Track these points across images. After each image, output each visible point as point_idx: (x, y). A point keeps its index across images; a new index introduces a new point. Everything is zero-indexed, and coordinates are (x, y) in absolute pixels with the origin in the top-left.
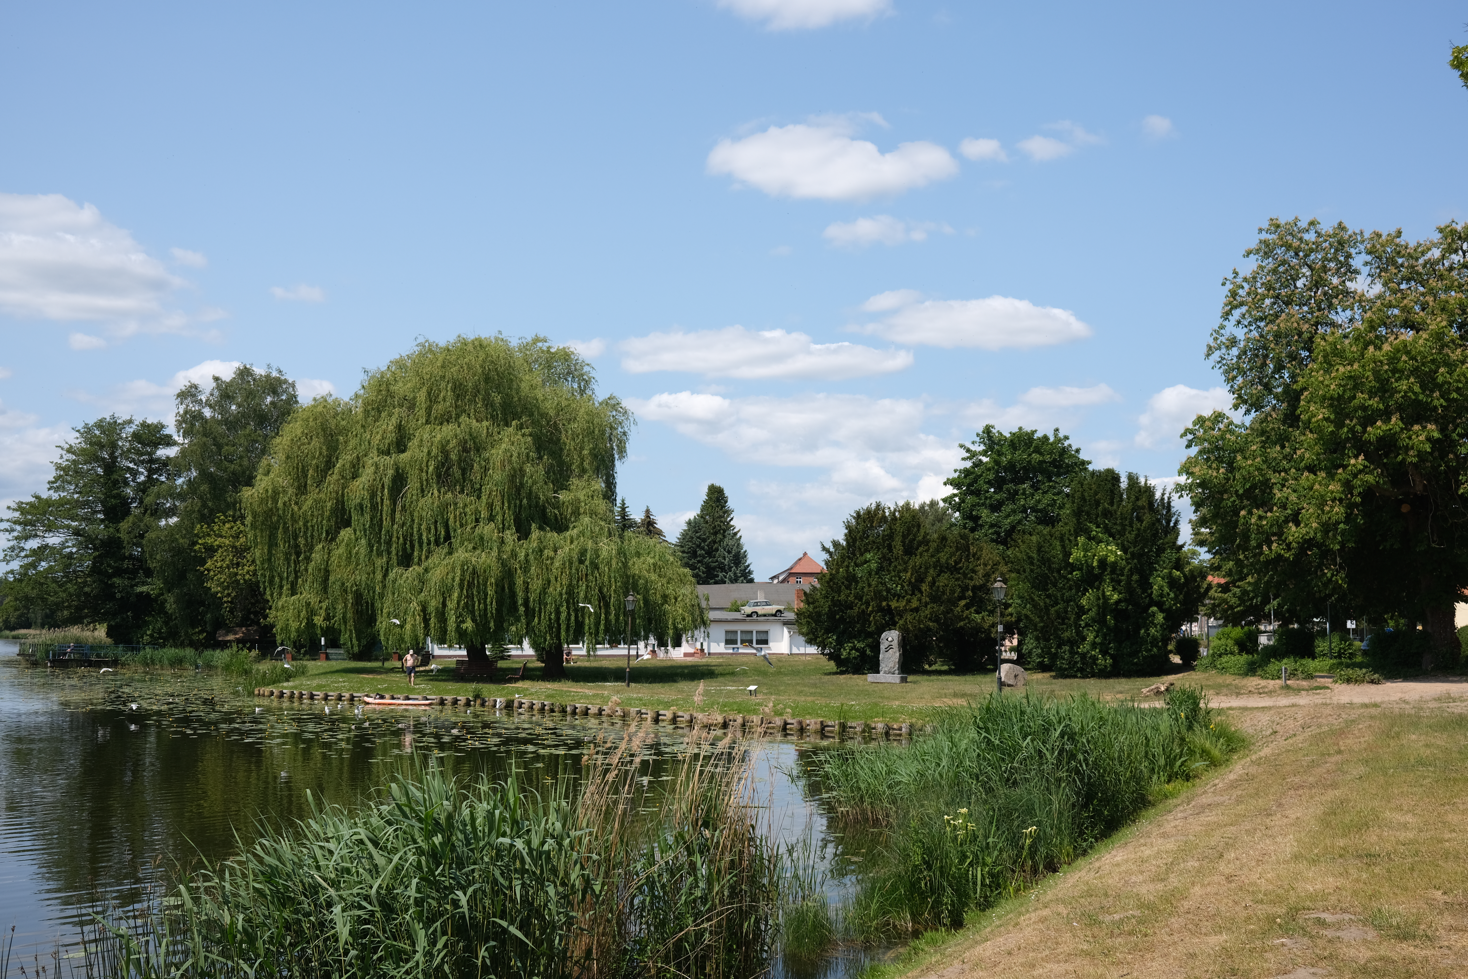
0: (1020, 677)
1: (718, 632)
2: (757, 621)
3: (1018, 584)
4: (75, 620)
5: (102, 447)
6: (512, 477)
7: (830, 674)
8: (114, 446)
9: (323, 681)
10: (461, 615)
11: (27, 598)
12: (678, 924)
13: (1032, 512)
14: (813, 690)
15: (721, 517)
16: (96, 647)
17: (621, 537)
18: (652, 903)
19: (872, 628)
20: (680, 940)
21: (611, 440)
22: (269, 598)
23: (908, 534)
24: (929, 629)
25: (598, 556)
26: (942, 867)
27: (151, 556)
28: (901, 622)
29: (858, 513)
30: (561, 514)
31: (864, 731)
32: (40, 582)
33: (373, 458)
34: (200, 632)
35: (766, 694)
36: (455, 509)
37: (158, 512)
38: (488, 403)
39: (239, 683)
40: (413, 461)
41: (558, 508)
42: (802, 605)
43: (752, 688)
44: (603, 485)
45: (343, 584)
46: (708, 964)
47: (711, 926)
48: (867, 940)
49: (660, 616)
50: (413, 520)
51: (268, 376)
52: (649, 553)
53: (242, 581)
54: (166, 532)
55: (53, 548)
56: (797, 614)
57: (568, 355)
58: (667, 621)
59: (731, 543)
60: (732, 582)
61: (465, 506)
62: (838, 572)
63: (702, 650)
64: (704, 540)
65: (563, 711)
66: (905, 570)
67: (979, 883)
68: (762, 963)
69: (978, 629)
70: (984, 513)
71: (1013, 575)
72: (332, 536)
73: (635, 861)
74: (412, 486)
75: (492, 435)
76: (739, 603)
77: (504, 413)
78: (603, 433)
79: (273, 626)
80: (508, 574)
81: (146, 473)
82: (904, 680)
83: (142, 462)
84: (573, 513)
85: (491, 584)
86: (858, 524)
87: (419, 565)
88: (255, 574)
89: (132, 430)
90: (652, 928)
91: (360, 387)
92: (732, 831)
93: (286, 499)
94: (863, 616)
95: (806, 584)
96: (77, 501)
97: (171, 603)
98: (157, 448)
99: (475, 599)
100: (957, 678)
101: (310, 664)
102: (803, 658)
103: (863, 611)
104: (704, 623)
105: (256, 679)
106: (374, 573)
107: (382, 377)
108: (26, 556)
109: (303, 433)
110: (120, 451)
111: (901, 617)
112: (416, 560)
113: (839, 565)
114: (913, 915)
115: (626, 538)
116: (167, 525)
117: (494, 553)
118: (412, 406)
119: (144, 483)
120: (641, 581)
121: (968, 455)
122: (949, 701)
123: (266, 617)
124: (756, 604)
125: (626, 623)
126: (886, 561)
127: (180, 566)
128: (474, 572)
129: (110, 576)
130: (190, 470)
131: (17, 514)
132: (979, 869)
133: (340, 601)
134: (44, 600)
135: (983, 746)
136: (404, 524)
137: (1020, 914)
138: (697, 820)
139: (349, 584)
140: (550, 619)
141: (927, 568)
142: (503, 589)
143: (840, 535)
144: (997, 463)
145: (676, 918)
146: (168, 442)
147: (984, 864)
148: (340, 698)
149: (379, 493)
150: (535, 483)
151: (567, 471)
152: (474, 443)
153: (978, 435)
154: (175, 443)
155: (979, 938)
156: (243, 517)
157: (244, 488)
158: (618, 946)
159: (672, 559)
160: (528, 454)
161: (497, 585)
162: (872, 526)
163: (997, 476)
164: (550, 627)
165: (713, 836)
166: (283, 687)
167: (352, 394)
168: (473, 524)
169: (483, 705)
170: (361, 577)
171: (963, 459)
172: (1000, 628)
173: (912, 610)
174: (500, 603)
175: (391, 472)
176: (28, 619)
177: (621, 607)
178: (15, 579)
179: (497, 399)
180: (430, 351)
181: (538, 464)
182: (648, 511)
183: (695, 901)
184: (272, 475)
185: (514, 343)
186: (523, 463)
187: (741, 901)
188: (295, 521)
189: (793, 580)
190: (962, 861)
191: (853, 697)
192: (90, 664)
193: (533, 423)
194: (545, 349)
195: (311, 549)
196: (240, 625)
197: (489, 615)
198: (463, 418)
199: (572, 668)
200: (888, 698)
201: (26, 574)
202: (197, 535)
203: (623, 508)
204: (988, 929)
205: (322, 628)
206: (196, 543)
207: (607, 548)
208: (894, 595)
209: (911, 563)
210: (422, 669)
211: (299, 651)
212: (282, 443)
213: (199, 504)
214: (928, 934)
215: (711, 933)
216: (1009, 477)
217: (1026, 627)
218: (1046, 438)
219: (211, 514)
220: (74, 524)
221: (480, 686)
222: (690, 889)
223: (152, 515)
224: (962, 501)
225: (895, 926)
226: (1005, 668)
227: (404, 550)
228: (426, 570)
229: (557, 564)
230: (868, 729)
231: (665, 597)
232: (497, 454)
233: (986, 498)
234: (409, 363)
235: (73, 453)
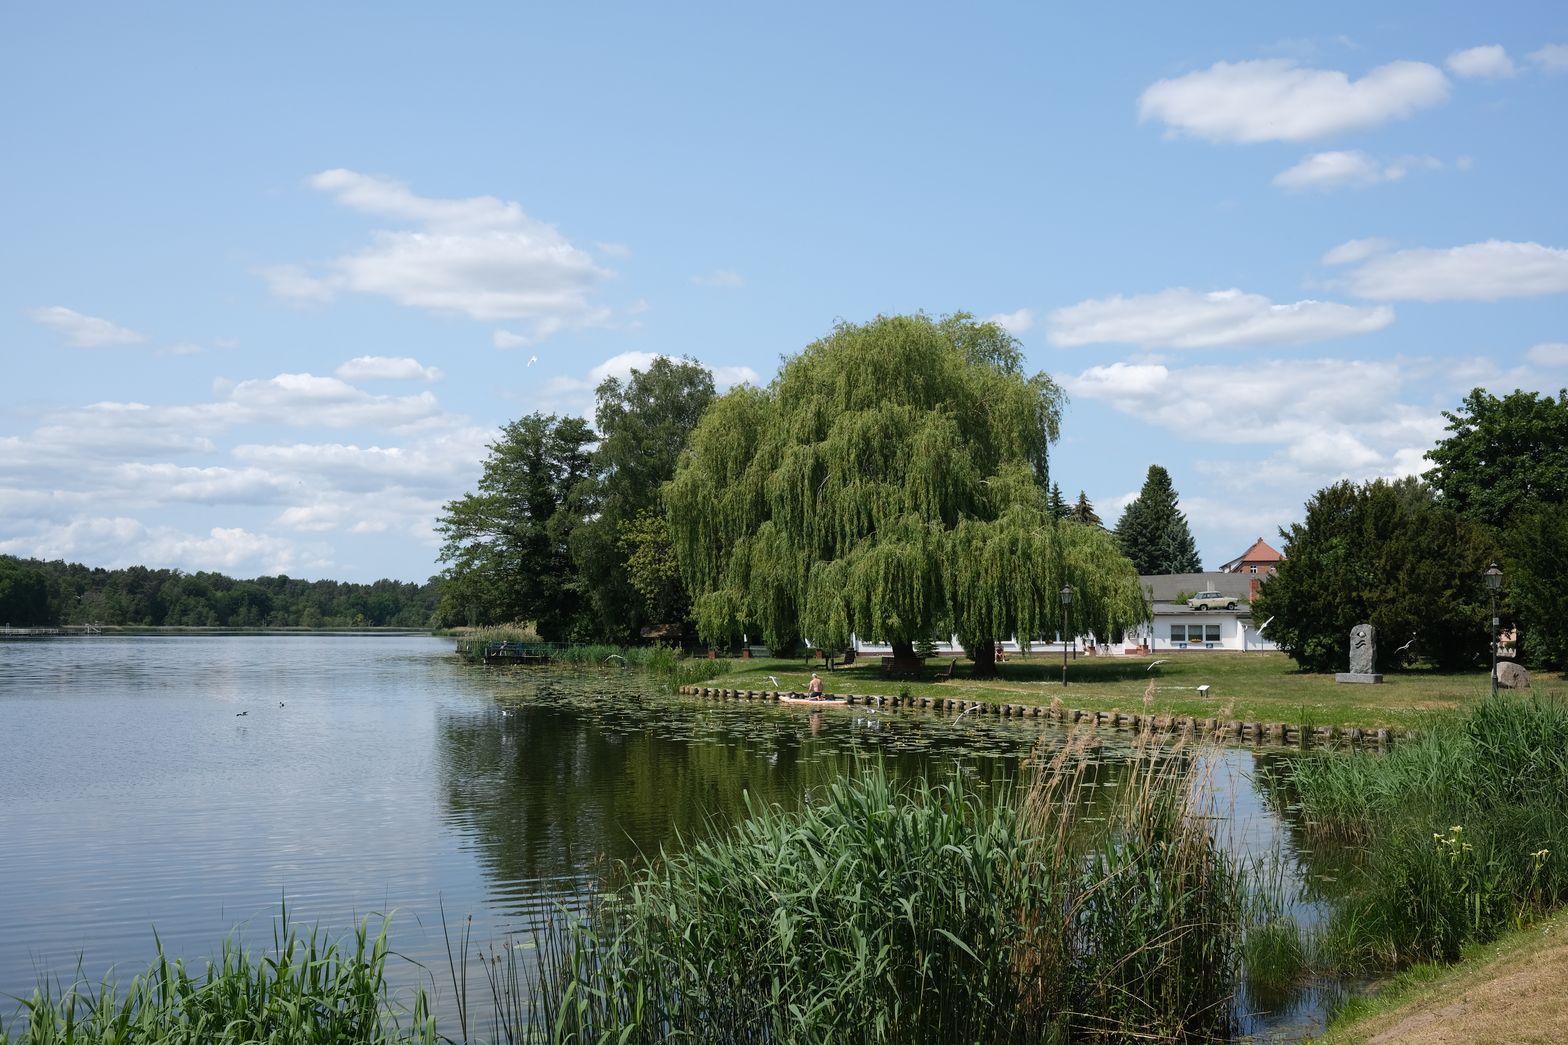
0: (1521, 678)
1: (1163, 627)
2: (1207, 615)
3: (1517, 570)
4: (507, 618)
5: (527, 444)
6: (937, 464)
7: (1292, 673)
8: (538, 443)
9: (746, 679)
10: (886, 610)
11: (463, 596)
12: (1129, 943)
13: (1533, 487)
14: (1273, 691)
15: (1164, 501)
16: (528, 644)
17: (1055, 525)
18: (1100, 918)
19: (1341, 622)
20: (1132, 960)
21: (1041, 420)
22: (692, 594)
23: (1382, 516)
24: (1408, 623)
25: (1030, 546)
26: (1432, 892)
27: (576, 553)
28: (1375, 615)
29: (1322, 493)
30: (990, 502)
31: (1332, 737)
32: (474, 580)
33: (794, 446)
34: (624, 630)
35: (1219, 695)
36: (878, 499)
37: (581, 509)
38: (910, 386)
39: (664, 681)
40: (834, 449)
41: (986, 495)
42: (1258, 596)
43: (1203, 688)
44: (1034, 470)
45: (764, 579)
46: (1163, 987)
47: (1167, 946)
48: (1344, 970)
49: (1099, 610)
50: (834, 512)
51: (685, 367)
52: (1085, 542)
53: (664, 578)
54: (590, 529)
55: (485, 547)
56: (1253, 607)
57: (994, 331)
58: (1107, 615)
59: (1176, 529)
60: (1178, 572)
61: (889, 495)
62: (1299, 559)
63: (1146, 646)
64: (1146, 527)
65: (996, 711)
66: (1379, 557)
67: (1478, 911)
68: (1224, 989)
69: (1468, 622)
70: (1473, 490)
71: (1510, 560)
72: (753, 529)
73: (1082, 873)
74: (833, 475)
75: (914, 420)
76: (1186, 595)
77: (927, 396)
78: (1032, 413)
79: (695, 623)
80: (934, 567)
81: (569, 470)
82: (1378, 680)
83: (566, 459)
84: (1002, 500)
85: (917, 577)
86: (1321, 505)
87: (842, 558)
88: (677, 569)
89: (554, 427)
90: (1101, 946)
91: (777, 374)
92: (1189, 844)
93: (706, 492)
94: (1330, 609)
95: (1262, 574)
96: (506, 499)
97: (596, 600)
98: (579, 444)
99: (900, 594)
100: (1443, 678)
101: (734, 662)
102: (1260, 655)
103: (1329, 603)
104: (1148, 617)
105: (680, 677)
106: (796, 567)
107: (800, 363)
108: (461, 555)
109: (721, 423)
110: (544, 449)
111: (1375, 609)
112: (838, 553)
113: (1300, 552)
114: (1397, 943)
115: (1061, 526)
116: (591, 521)
117: (920, 545)
118: (831, 392)
119: (567, 480)
120: (1078, 572)
121: (1453, 424)
122: (1433, 705)
123: (688, 613)
124: (1206, 596)
125: (1063, 617)
126: (1355, 548)
127: (604, 563)
128: (899, 565)
129: (539, 574)
130: (611, 465)
131: (451, 514)
132: (1478, 895)
133: (761, 596)
134: (478, 598)
135: (1479, 756)
136: (825, 516)
137: (1532, 950)
138: (1149, 831)
139: (770, 579)
140: (980, 614)
141: (1405, 554)
142: (930, 582)
143: (1301, 519)
144: (1488, 431)
145: (1127, 936)
146: (589, 437)
147: (1484, 891)
148: (764, 696)
149: (799, 484)
150: (962, 468)
151: (995, 455)
152: (896, 428)
153: (1465, 401)
154: (596, 439)
155: (1480, 974)
156: (663, 512)
157: (664, 483)
158: (1064, 963)
159: (1111, 548)
160: (953, 438)
161: (923, 578)
162: (1338, 507)
163: (1489, 447)
164: (981, 623)
165: (1168, 848)
166: (707, 685)
167: (769, 382)
168: (897, 514)
169: (911, 705)
170: (782, 572)
171: (1447, 429)
172: (1496, 621)
173: (1387, 601)
174: (927, 597)
175: (810, 462)
176: (464, 616)
177: (1056, 600)
178: (452, 578)
179: (920, 381)
180: (848, 332)
181: (964, 449)
182: (1083, 496)
183: (1147, 918)
184: (691, 468)
185: (936, 321)
186: (949, 448)
187: (1199, 921)
188: (715, 514)
189: (1246, 569)
190: (1456, 886)
191: (1319, 698)
192: (523, 661)
193: (957, 405)
194: (969, 325)
195: (731, 544)
196: (664, 622)
197: (916, 610)
198: (884, 403)
199: (1005, 666)
200: (1360, 700)
201: (461, 573)
202: (619, 531)
203: (1056, 494)
204: (1492, 965)
205: (744, 625)
206: (619, 539)
207: (1040, 537)
208: (1366, 585)
209: (1385, 548)
210: (846, 666)
211: (722, 649)
212: (700, 435)
213: (621, 500)
214: (1418, 967)
215: (1166, 955)
216: (1504, 447)
217: (1527, 620)
218: (1550, 401)
219: (632, 510)
220: (504, 522)
221: (909, 684)
222: (1142, 906)
223: (576, 511)
224: (1446, 476)
225: (1376, 956)
226: (1502, 666)
227: (826, 542)
228: (849, 564)
229: (986, 555)
230: (1337, 734)
231: (1104, 589)
232: (920, 439)
233: (1476, 473)
234: (827, 347)
235: (501, 452)
